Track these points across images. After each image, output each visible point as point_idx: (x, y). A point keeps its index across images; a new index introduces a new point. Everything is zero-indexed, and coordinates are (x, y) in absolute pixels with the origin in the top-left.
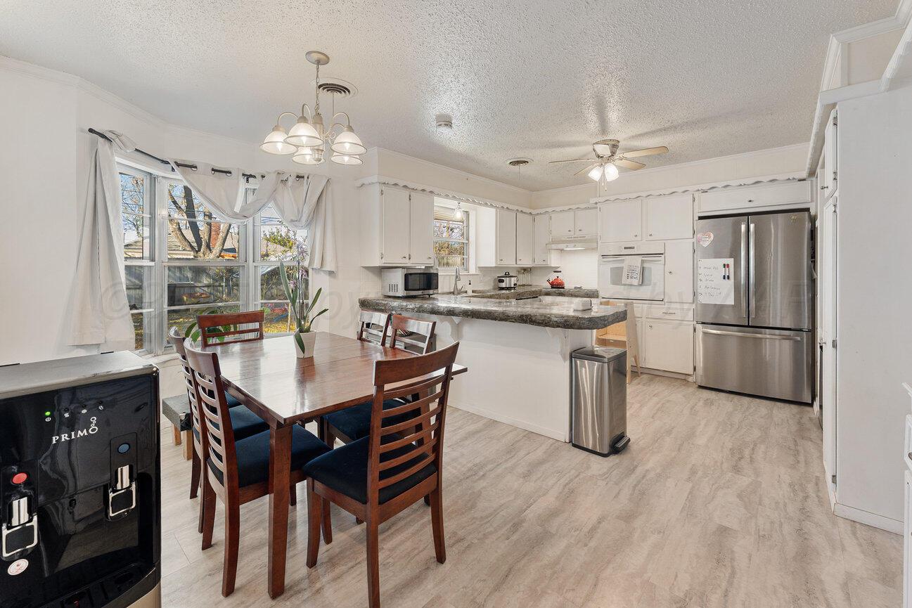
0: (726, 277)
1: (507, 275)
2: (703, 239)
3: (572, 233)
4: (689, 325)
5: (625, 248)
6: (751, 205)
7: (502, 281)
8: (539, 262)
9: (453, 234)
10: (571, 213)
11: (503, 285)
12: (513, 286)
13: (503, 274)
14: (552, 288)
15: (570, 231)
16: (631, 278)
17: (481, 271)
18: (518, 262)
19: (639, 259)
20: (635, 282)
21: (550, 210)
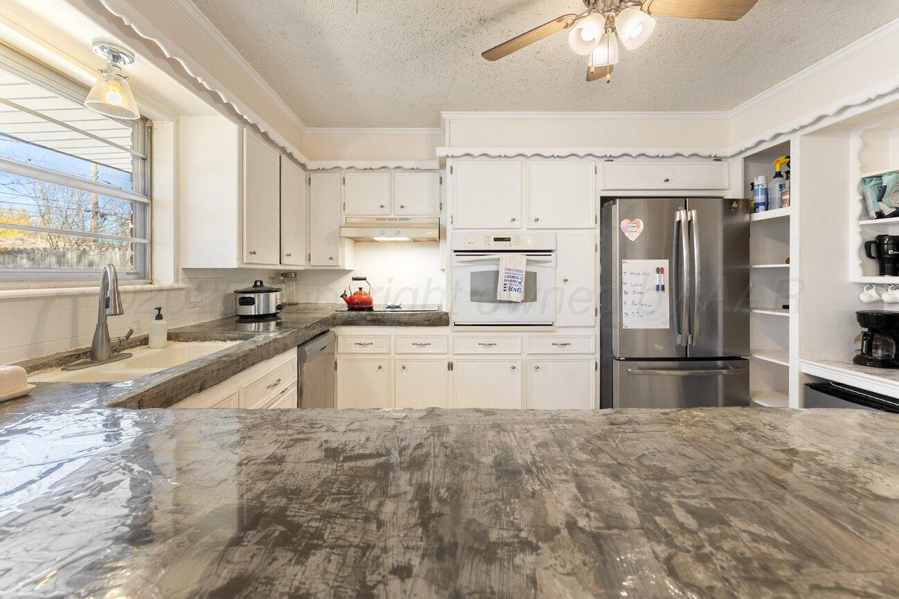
0: (660, 288)
1: (258, 288)
2: (629, 229)
3: (386, 210)
4: (589, 360)
5: (496, 239)
6: (667, 186)
7: (251, 302)
8: (319, 261)
9: (106, 222)
10: (384, 177)
11: (251, 310)
12: (273, 310)
13: (250, 285)
14: (351, 309)
15: (382, 207)
16: (510, 289)
17: (190, 279)
18: (286, 260)
19: (523, 258)
20: (517, 296)
21: (344, 164)
